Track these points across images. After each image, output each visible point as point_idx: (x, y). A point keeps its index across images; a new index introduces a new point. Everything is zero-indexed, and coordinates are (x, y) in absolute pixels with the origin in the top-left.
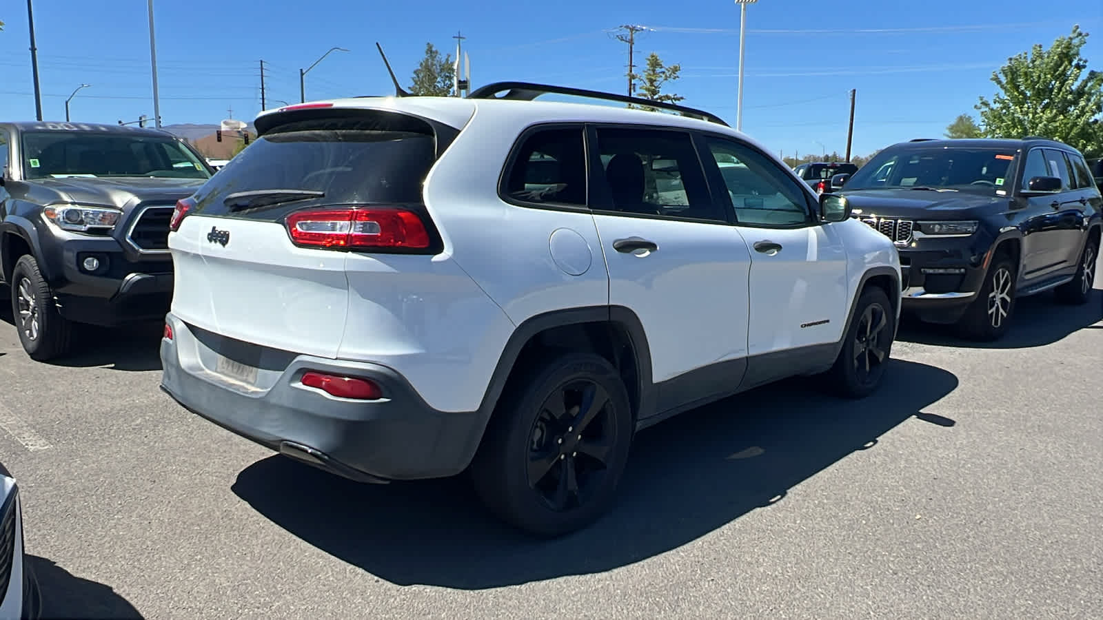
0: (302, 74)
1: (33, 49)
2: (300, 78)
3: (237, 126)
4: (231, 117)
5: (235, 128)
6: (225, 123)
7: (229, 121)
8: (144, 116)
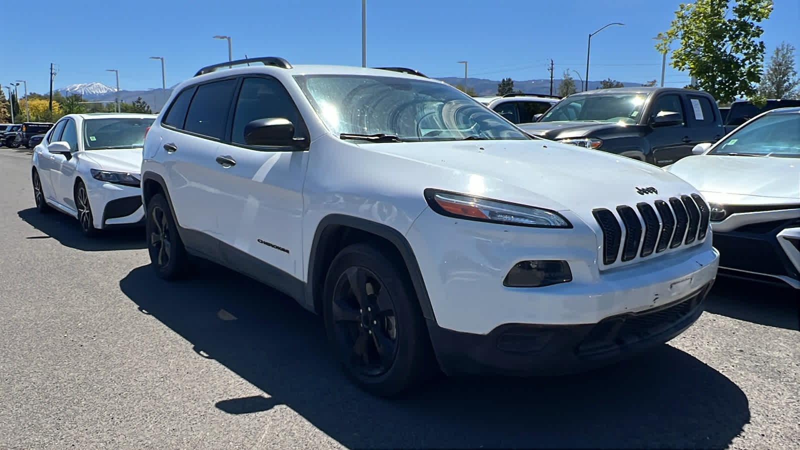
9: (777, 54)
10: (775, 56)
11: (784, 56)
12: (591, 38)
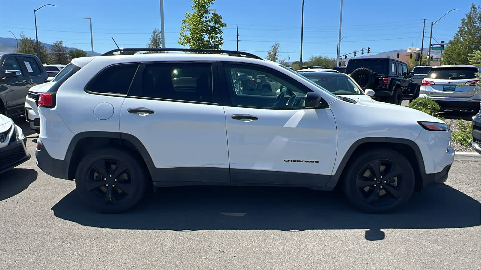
0: (432, 24)
1: (302, 27)
2: (431, 26)
3: (415, 50)
4: (412, 46)
5: (414, 51)
6: (410, 49)
7: (412, 48)
8: (364, 48)
9: (154, 34)
10: (153, 35)
11: (157, 35)
12: (36, 12)
